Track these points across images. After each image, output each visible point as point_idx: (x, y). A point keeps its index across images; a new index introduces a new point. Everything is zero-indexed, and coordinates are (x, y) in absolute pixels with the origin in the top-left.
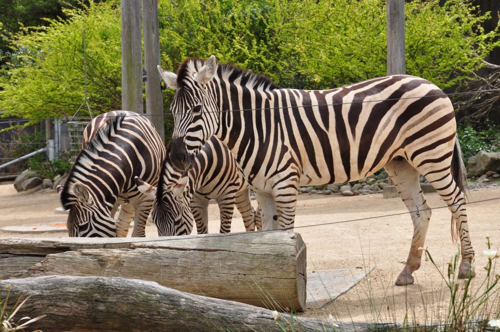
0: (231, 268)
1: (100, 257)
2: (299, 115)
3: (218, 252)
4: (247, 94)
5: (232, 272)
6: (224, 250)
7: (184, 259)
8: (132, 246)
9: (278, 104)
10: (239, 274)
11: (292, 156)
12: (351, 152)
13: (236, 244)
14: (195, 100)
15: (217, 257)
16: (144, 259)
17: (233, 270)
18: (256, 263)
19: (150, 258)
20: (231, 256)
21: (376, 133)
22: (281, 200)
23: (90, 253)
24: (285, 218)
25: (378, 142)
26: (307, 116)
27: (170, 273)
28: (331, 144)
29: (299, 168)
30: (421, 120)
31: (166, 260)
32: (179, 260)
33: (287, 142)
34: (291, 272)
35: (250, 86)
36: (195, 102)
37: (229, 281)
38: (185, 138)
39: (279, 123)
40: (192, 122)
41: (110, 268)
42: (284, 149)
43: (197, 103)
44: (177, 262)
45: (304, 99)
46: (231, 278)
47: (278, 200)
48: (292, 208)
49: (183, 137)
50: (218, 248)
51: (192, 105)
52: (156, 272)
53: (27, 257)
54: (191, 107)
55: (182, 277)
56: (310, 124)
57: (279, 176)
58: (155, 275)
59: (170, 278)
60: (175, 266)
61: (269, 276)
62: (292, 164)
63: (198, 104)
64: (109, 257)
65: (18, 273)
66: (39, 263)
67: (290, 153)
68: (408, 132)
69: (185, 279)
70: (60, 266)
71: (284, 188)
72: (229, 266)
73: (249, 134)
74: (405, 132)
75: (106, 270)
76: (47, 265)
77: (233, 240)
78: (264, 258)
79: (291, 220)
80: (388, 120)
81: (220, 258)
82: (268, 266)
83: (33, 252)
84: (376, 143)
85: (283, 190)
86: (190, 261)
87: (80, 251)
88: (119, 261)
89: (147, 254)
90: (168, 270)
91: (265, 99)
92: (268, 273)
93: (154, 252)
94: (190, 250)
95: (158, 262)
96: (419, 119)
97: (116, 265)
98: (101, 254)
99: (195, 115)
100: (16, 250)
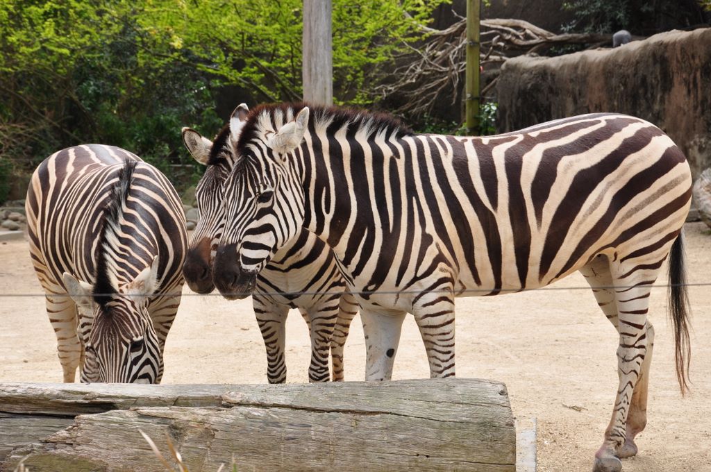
0: (404, 444)
1: (173, 421)
2: (448, 183)
3: (379, 416)
4: (357, 154)
5: (407, 451)
6: (388, 413)
7: (321, 428)
8: (223, 402)
9: (412, 164)
10: (418, 455)
11: (440, 251)
12: (531, 246)
13: (409, 403)
14: (263, 183)
15: (379, 424)
16: (251, 426)
17: (409, 447)
18: (447, 437)
19: (262, 424)
20: (403, 423)
21: (576, 220)
22: (430, 324)
23: (154, 414)
24: (440, 352)
25: (577, 234)
26: (461, 185)
27: (298, 451)
28: (500, 232)
29: (454, 270)
30: (649, 201)
31: (289, 429)
32: (312, 428)
33: (431, 229)
34: (509, 453)
35: (362, 137)
36: (261, 185)
37: (400, 467)
38: (239, 245)
39: (414, 198)
40: (255, 219)
41: (190, 440)
42: (427, 240)
43: (265, 187)
44: (309, 432)
45: (454, 156)
46: (405, 462)
47: (425, 325)
48: (448, 333)
49: (237, 244)
50: (378, 410)
51: (257, 191)
52: (273, 448)
53: (36, 419)
54: (255, 194)
55: (318, 459)
56: (467, 198)
57: (421, 285)
58: (271, 453)
59: (298, 460)
60: (307, 439)
61: (470, 459)
62: (441, 265)
63: (268, 189)
64: (189, 421)
65: (22, 447)
66: (63, 431)
67: (437, 245)
68: (628, 220)
69: (324, 461)
70: (101, 436)
71: (432, 303)
72: (401, 440)
73: (365, 220)
74: (624, 221)
75: (185, 444)
76: (79, 434)
77: (401, 395)
78: (460, 428)
79: (449, 352)
80: (598, 198)
81: (385, 426)
82: (468, 443)
83: (47, 409)
84: (573, 234)
85: (431, 306)
86: (332, 430)
87: (136, 410)
88: (206, 428)
89: (254, 417)
90: (293, 446)
91: (389, 157)
92: (468, 454)
93: (267, 414)
94: (329, 412)
95: (275, 431)
96: (646, 199)
97: (201, 436)
98: (174, 417)
99: (261, 206)
100: (14, 406)
